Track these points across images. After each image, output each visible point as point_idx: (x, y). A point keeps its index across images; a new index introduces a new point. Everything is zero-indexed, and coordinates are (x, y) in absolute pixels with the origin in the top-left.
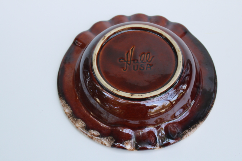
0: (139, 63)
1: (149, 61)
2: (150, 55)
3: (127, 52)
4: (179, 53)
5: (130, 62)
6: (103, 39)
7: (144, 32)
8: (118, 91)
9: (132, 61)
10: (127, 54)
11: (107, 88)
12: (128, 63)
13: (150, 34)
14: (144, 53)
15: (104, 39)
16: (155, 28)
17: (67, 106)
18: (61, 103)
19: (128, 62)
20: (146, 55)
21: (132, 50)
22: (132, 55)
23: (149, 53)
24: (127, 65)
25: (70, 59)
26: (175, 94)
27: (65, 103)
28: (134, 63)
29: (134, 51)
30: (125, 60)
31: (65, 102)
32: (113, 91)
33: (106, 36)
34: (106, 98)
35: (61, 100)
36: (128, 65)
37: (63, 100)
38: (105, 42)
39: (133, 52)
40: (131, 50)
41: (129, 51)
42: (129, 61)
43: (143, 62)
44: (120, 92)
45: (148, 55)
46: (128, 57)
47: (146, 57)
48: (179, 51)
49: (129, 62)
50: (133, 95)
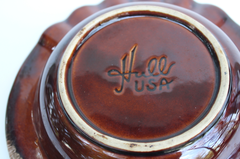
0: (145, 77)
1: (164, 71)
2: (166, 61)
3: (124, 57)
4: (222, 55)
5: (130, 76)
6: (80, 34)
7: (153, 19)
8: (103, 136)
9: (134, 72)
10: (124, 59)
11: (83, 129)
12: (125, 78)
13: (166, 22)
14: (155, 58)
15: (82, 33)
16: (174, 11)
17: (18, 156)
18: (9, 150)
19: (125, 75)
20: (158, 60)
21: (133, 51)
22: (133, 62)
23: (164, 57)
24: (123, 81)
25: (30, 69)
26: (218, 135)
27: (15, 151)
28: (137, 76)
29: (136, 54)
30: (120, 73)
31: (15, 149)
32: (95, 137)
33: (85, 28)
34: (84, 146)
35: (9, 145)
36: (125, 81)
37: (11, 145)
38: (81, 43)
39: (134, 57)
40: (130, 53)
41: (127, 55)
42: (127, 73)
43: (154, 75)
44: (107, 139)
45: (163, 60)
46: (126, 65)
47: (160, 64)
48: (221, 51)
49: (127, 76)
50: (134, 145)
